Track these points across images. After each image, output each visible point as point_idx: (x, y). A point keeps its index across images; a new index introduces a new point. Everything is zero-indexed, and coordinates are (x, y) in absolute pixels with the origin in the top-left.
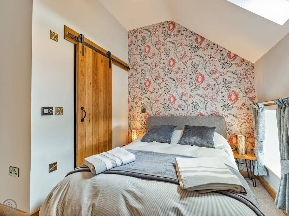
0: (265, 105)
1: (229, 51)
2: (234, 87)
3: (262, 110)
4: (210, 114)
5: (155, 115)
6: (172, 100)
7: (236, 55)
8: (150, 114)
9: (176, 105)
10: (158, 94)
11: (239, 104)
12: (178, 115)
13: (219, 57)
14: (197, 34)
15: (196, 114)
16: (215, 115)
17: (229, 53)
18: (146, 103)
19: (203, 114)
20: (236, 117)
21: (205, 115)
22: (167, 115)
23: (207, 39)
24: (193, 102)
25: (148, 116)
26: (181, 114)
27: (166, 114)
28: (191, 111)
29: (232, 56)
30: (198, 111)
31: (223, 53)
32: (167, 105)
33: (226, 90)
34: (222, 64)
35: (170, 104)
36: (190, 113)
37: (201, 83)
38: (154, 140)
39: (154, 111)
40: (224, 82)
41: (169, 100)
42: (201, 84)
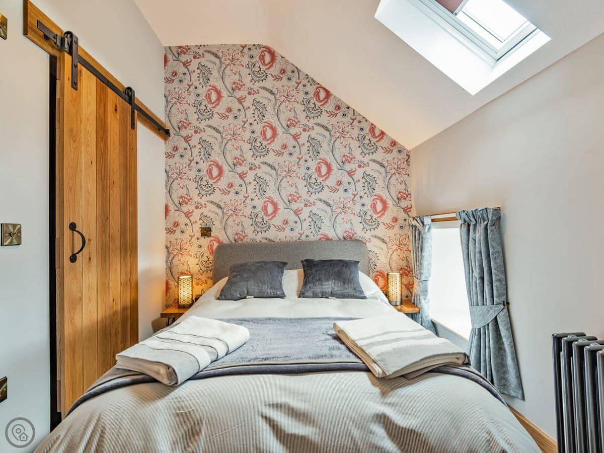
0: (433, 220)
1: (372, 124)
2: (380, 190)
3: (429, 229)
4: (341, 237)
5: (233, 242)
6: (270, 209)
7: (382, 133)
8: (221, 239)
9: (278, 221)
10: (240, 197)
11: (387, 218)
12: (284, 239)
13: (356, 132)
14: (318, 84)
15: (316, 238)
16: (351, 238)
17: (373, 128)
18: (212, 216)
19: (330, 237)
20: (384, 241)
21: (334, 239)
22: (260, 241)
23: (335, 96)
24: (312, 215)
25: (216, 245)
26: (288, 239)
27: (259, 238)
28: (308, 232)
29: (377, 133)
30: (322, 231)
31: (362, 125)
32: (261, 220)
33: (367, 193)
34: (361, 146)
35: (266, 218)
36: (307, 236)
37: (326, 178)
38: (248, 294)
39: (230, 232)
40: (365, 179)
41: (265, 208)
42: (325, 180)
